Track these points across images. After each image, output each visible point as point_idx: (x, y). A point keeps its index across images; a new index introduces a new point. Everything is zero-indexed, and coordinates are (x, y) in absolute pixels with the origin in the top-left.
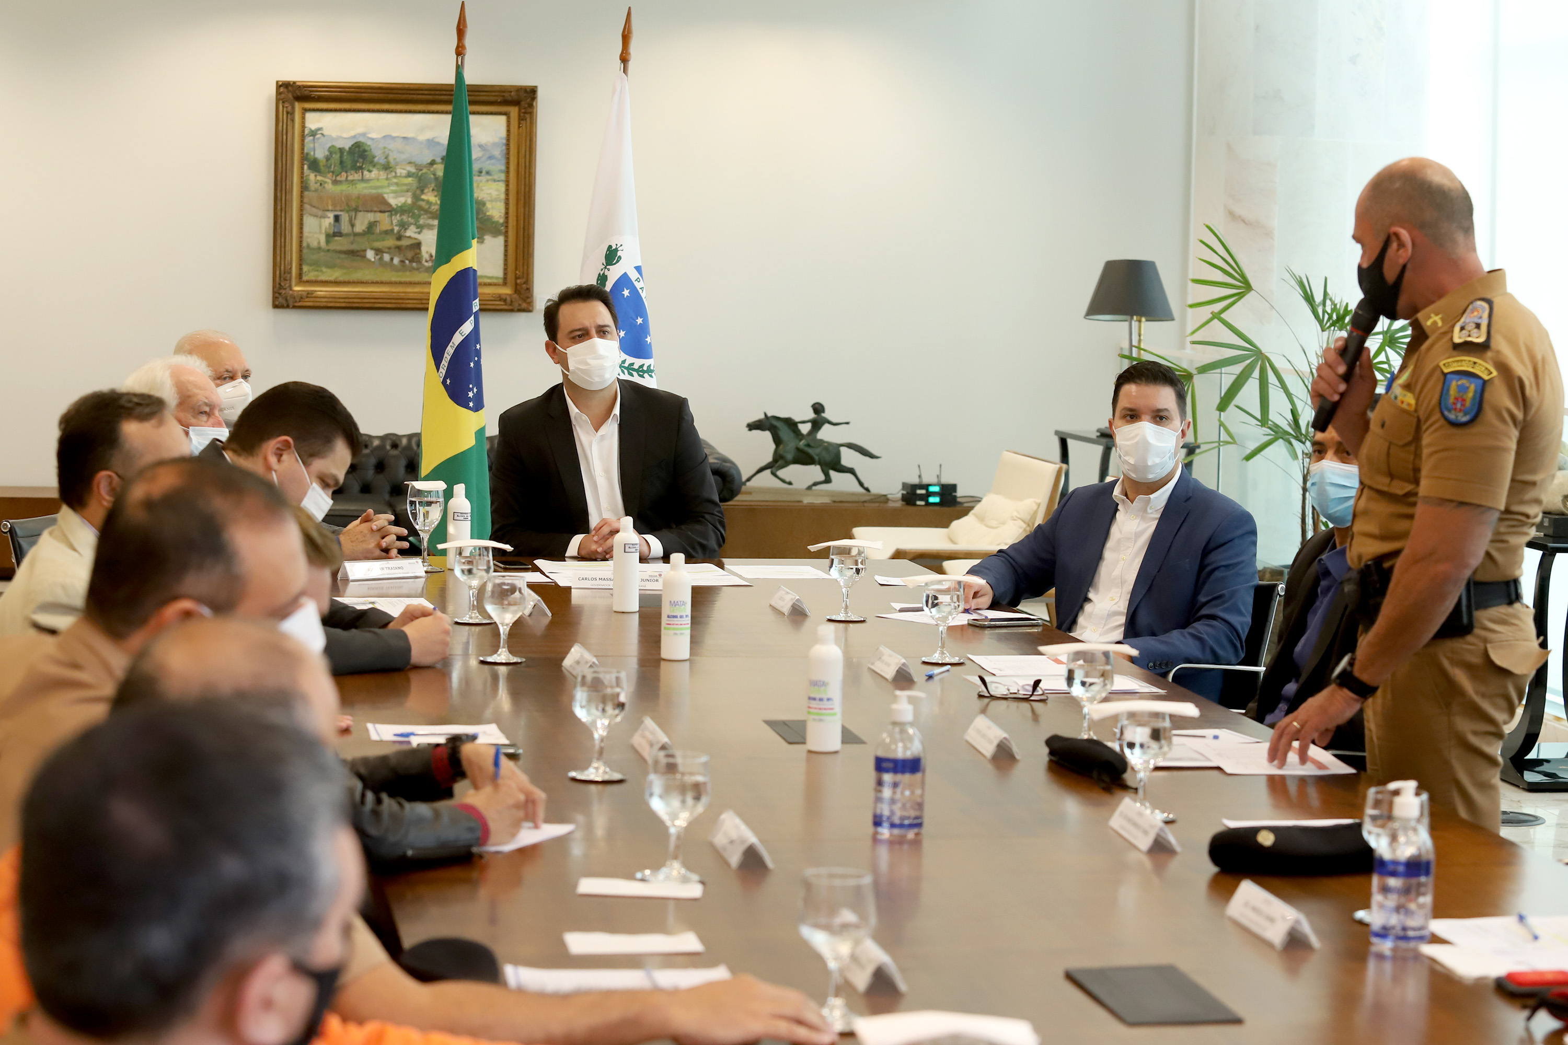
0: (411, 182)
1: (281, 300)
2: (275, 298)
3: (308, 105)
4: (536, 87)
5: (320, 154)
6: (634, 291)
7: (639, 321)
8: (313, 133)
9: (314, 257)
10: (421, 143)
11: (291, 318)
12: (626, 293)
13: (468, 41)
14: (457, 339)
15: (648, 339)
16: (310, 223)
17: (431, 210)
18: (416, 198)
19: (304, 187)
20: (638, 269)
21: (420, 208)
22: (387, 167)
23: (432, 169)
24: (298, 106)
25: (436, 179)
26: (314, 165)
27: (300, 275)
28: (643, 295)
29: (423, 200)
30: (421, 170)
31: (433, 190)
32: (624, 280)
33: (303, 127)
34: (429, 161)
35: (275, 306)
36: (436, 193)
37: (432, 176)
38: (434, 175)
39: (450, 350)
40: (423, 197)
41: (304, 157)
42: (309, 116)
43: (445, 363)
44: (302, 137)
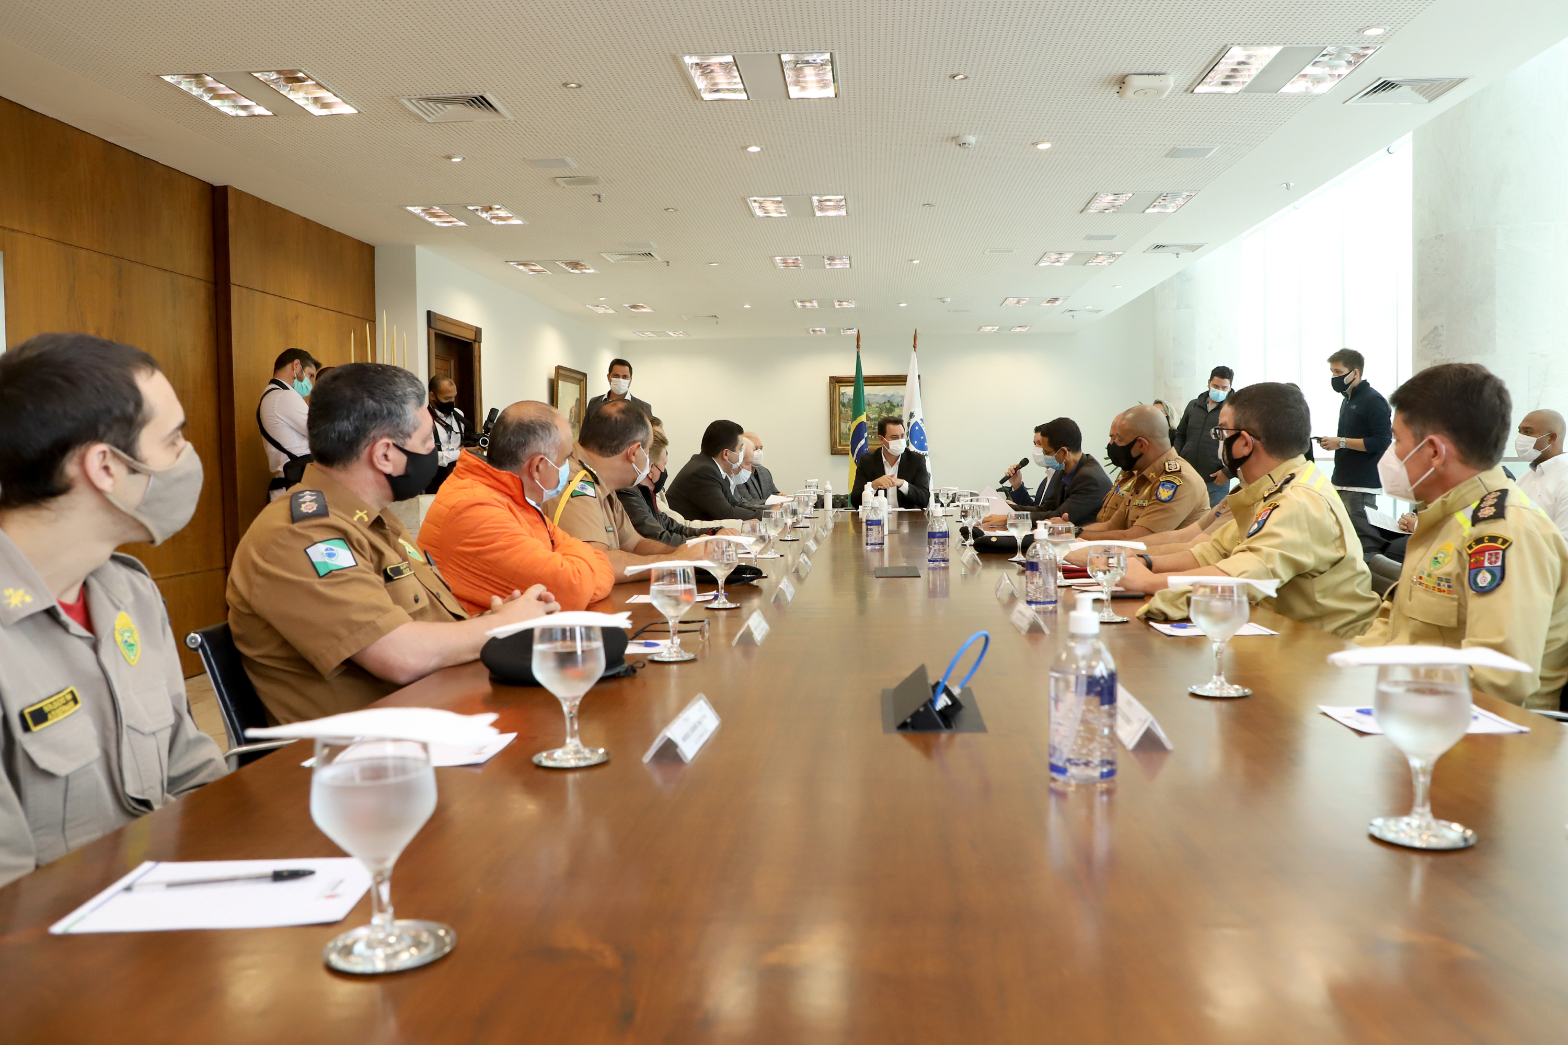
0: (877, 410)
1: (833, 452)
2: (831, 451)
3: (841, 384)
5: (846, 401)
6: (920, 427)
7: (922, 438)
8: (843, 394)
9: (845, 437)
10: (880, 396)
11: (838, 458)
12: (917, 428)
13: (861, 343)
14: (859, 446)
15: (926, 444)
16: (843, 425)
19: (840, 412)
20: (921, 420)
22: (869, 405)
24: (837, 385)
26: (844, 405)
27: (840, 443)
28: (924, 429)
30: (881, 405)
32: (916, 424)
33: (839, 392)
34: (883, 402)
35: (832, 454)
37: (884, 407)
39: (857, 450)
41: (840, 402)
42: (841, 388)
43: (855, 455)
44: (839, 395)
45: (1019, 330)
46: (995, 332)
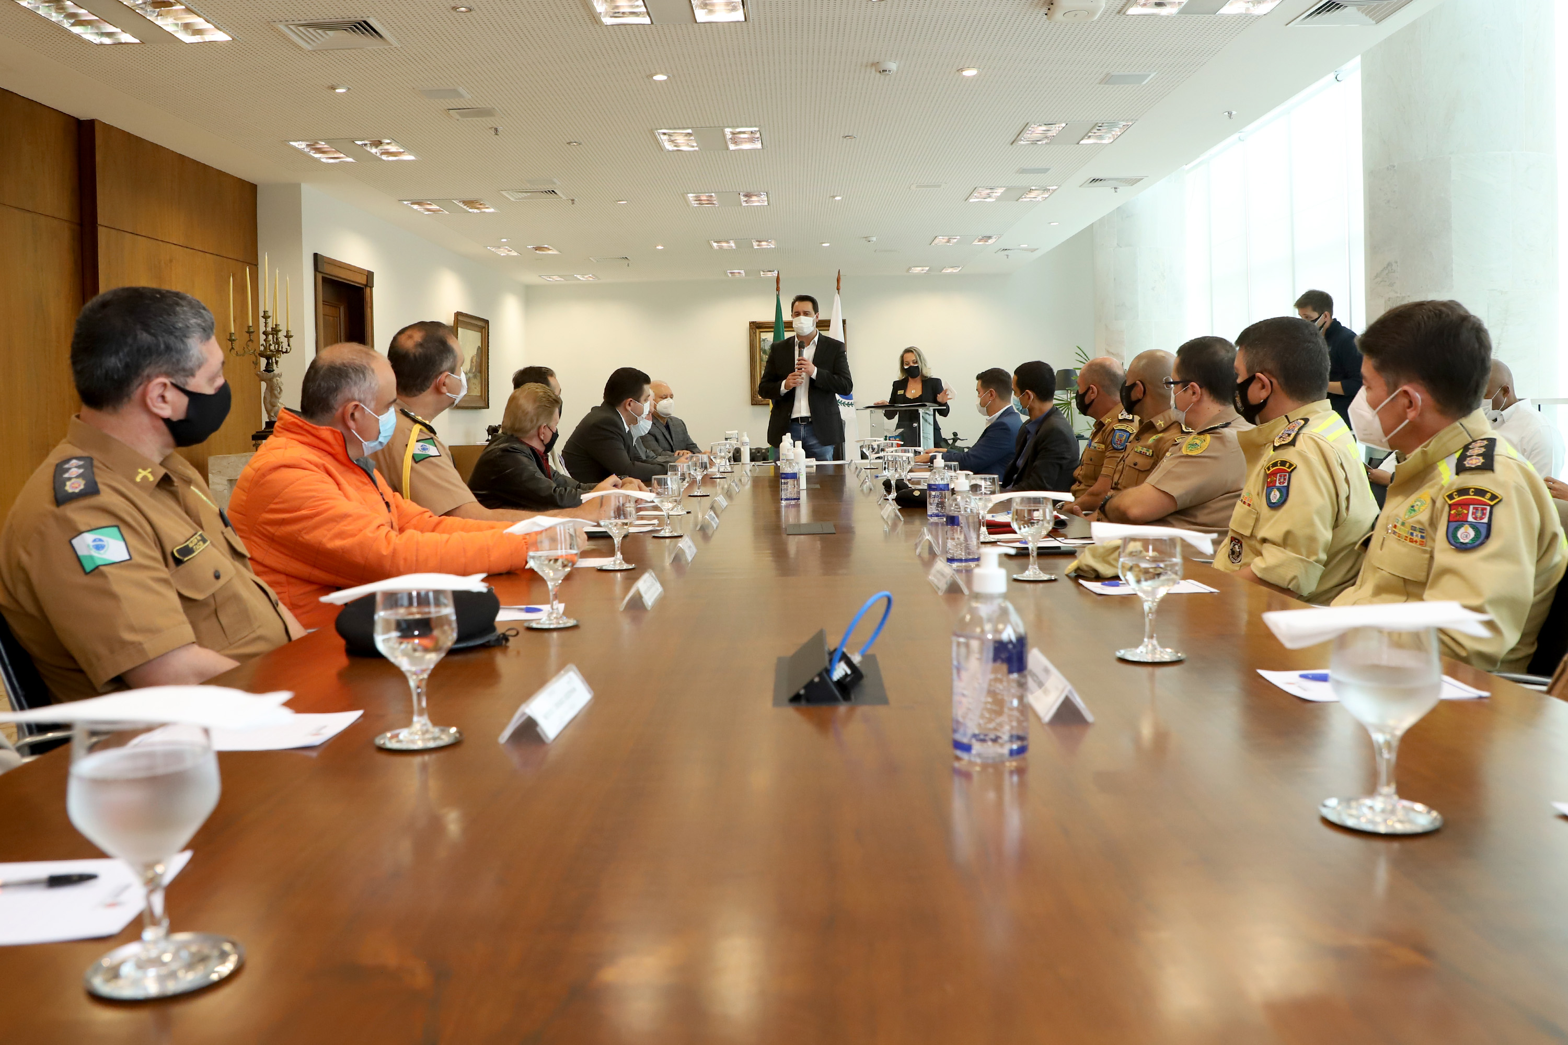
1: (754, 402)
3: (761, 330)
8: (764, 340)
11: (757, 407)
24: (757, 331)
26: (765, 352)
33: (760, 338)
35: (752, 404)
41: (761, 349)
42: (761, 334)
44: (760, 341)
45: (950, 270)
46: (925, 273)
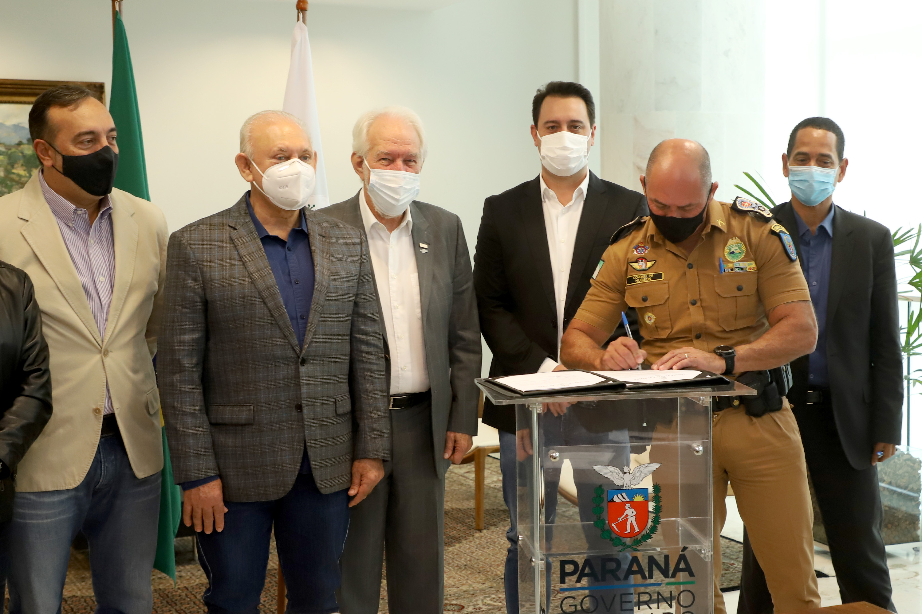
0: (3, 159)
4: (103, 83)
10: (8, 127)
17: (21, 181)
18: (8, 172)
21: (12, 180)
23: (20, 149)
25: (24, 156)
29: (14, 173)
30: (10, 149)
31: (22, 165)
34: (17, 142)
36: (24, 168)
37: (20, 154)
38: (22, 153)
40: (14, 171)
